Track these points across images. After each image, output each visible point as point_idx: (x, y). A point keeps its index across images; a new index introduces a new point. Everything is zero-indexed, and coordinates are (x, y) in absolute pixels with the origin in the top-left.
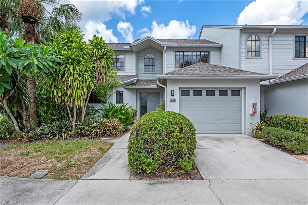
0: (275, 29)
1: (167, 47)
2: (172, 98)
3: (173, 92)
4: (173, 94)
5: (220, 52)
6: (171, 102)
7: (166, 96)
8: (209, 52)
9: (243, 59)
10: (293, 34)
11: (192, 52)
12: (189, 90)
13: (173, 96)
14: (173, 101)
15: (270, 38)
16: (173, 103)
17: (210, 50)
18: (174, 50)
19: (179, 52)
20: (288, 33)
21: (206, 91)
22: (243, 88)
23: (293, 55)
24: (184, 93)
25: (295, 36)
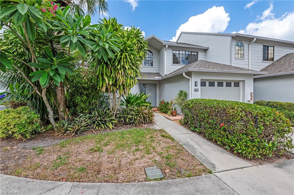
0: (255, 39)
1: (168, 46)
2: (196, 88)
3: (196, 83)
4: (196, 85)
5: (205, 53)
6: (195, 91)
7: (191, 87)
8: (197, 53)
9: (233, 59)
10: (262, 43)
11: (185, 51)
12: (206, 82)
13: (197, 86)
14: (196, 90)
15: (250, 45)
16: (196, 92)
17: (199, 51)
18: (172, 49)
19: (176, 50)
20: (259, 43)
21: (217, 83)
22: (241, 81)
23: (262, 58)
24: (203, 84)
25: (263, 46)
